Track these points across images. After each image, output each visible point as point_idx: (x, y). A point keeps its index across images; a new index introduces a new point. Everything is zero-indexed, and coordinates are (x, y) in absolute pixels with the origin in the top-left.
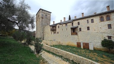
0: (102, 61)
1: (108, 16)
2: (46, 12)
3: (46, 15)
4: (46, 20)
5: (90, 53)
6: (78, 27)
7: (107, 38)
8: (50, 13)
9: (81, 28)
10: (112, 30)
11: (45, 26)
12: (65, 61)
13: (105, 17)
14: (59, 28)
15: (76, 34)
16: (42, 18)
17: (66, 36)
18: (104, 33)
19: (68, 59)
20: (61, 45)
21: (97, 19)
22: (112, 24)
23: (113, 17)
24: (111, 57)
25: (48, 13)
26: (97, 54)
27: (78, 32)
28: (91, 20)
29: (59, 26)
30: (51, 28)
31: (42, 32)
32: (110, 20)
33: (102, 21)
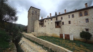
0: (78, 49)
1: (85, 11)
2: (36, 9)
3: (36, 12)
4: (36, 15)
5: (70, 43)
6: (61, 21)
7: (85, 30)
8: (39, 10)
9: (63, 22)
10: (89, 24)
11: (35, 21)
12: (44, 49)
13: (83, 12)
14: (46, 22)
15: (60, 27)
16: (33, 14)
17: (51, 28)
18: (83, 26)
19: (47, 48)
20: (47, 36)
21: (77, 15)
22: (89, 18)
23: (90, 12)
24: (87, 47)
25: (37, 10)
26: (75, 44)
27: (61, 25)
28: (72, 15)
29: (46, 21)
30: (40, 22)
31: (32, 25)
32: (87, 15)
33: (81, 16)
